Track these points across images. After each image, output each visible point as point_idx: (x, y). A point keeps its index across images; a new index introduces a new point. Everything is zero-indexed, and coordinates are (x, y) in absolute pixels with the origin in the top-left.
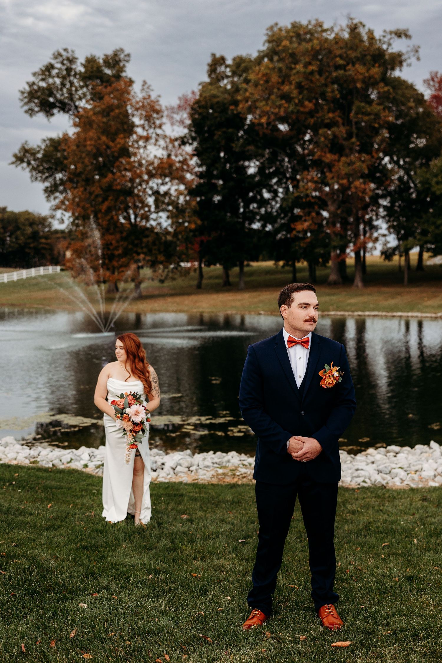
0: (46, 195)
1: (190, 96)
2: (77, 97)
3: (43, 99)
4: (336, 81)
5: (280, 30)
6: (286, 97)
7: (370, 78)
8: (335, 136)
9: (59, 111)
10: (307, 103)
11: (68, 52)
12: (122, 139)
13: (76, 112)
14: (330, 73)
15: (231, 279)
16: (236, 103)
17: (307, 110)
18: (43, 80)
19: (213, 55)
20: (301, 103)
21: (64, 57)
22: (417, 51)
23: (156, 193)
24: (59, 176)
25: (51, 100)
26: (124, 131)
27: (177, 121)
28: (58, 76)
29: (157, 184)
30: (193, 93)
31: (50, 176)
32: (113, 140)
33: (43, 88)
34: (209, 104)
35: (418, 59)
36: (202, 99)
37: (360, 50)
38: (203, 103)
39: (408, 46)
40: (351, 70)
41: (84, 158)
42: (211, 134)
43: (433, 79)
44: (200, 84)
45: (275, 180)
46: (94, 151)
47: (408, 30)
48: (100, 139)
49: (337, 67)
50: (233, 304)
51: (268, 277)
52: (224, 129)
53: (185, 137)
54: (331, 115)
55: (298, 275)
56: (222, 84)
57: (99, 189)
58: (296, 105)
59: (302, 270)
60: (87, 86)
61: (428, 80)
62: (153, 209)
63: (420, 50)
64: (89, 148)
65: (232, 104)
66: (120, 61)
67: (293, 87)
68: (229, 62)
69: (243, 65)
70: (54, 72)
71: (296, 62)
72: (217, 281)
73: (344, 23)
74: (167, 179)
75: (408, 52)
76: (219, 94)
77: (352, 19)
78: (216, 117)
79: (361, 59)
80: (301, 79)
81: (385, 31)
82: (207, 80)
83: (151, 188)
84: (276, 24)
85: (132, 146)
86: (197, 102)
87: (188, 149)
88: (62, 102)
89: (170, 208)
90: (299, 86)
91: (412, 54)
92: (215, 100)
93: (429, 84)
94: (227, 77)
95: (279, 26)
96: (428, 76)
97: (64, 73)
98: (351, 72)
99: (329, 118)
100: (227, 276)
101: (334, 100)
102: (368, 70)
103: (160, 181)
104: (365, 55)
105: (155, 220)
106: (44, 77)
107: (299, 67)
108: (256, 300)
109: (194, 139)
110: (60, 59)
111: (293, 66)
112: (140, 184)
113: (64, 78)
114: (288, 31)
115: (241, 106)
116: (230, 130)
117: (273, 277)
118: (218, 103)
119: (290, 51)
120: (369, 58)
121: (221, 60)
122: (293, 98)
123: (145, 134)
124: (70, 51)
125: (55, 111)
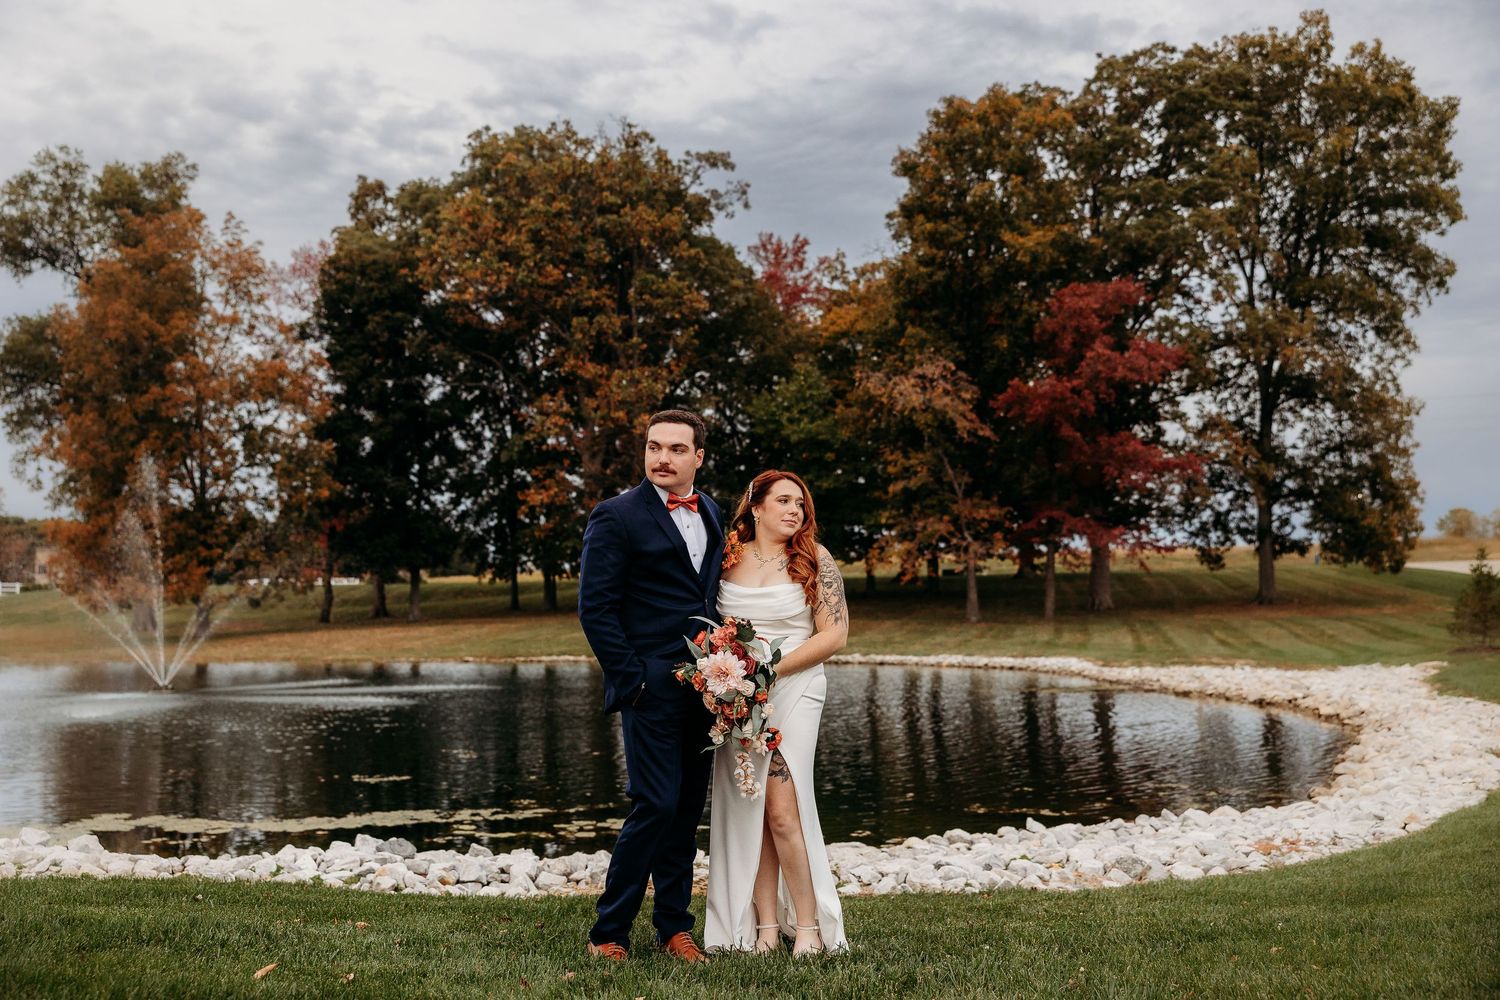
0: (9, 429)
1: (316, 250)
2: (85, 239)
3: (12, 239)
4: (602, 232)
5: (495, 136)
6: (509, 255)
7: (664, 231)
8: (601, 333)
9: (43, 266)
10: (550, 267)
11: (68, 153)
12: (181, 319)
13: (79, 270)
14: (591, 219)
15: (390, 606)
16: (412, 265)
17: (550, 281)
18: (11, 203)
19: (362, 178)
20: (539, 267)
21: (60, 163)
22: (744, 193)
23: (247, 428)
24: (39, 393)
25: (28, 243)
26: (188, 304)
27: (288, 296)
28: (45, 196)
29: (249, 412)
30: (323, 244)
31: (20, 392)
32: (164, 323)
33: (12, 217)
34: (358, 263)
35: (746, 206)
36: (342, 254)
37: (644, 180)
38: (345, 262)
39: (730, 183)
40: (628, 216)
41: (101, 354)
42: (359, 320)
43: (764, 246)
44: (334, 231)
45: (476, 416)
46: (124, 339)
47: (729, 155)
48: (135, 318)
49: (603, 210)
50: (407, 645)
51: (461, 601)
52: (387, 312)
53: (308, 324)
54: (594, 293)
55: (522, 598)
56: (378, 231)
57: (129, 415)
58: (531, 271)
59: (529, 587)
60: (106, 221)
61: (756, 247)
62: (240, 458)
63: (749, 190)
64: (113, 335)
65: (403, 267)
66: (176, 175)
67: (523, 238)
68: (392, 193)
69: (424, 197)
70: (36, 190)
71: (529, 194)
72: (359, 609)
73: (615, 133)
74: (270, 403)
75: (727, 193)
76: (376, 248)
77: (630, 126)
78: (372, 289)
79: (649, 197)
80: (539, 225)
81: (688, 153)
82: (350, 223)
83: (239, 419)
84: (487, 128)
85: (201, 335)
86: (332, 261)
87: (313, 347)
88: (49, 248)
89: (277, 458)
90: (536, 238)
91: (735, 196)
92: (370, 258)
93: (758, 254)
94: (391, 219)
95: (491, 133)
96: (756, 241)
97: (57, 193)
98: (629, 219)
99: (590, 298)
100: (382, 598)
101: (599, 267)
102: (661, 217)
103: (253, 406)
104: (655, 192)
105: (244, 481)
106: (13, 197)
107: (536, 203)
108: (452, 637)
109: (324, 329)
110: (53, 165)
111: (524, 201)
112: (216, 410)
113: (57, 201)
114: (509, 141)
115: (422, 269)
116: (399, 314)
117: (470, 601)
118: (375, 262)
119: (518, 174)
120: (661, 197)
121: (378, 190)
122: (524, 258)
123: (229, 312)
124: (72, 151)
125: (36, 265)
